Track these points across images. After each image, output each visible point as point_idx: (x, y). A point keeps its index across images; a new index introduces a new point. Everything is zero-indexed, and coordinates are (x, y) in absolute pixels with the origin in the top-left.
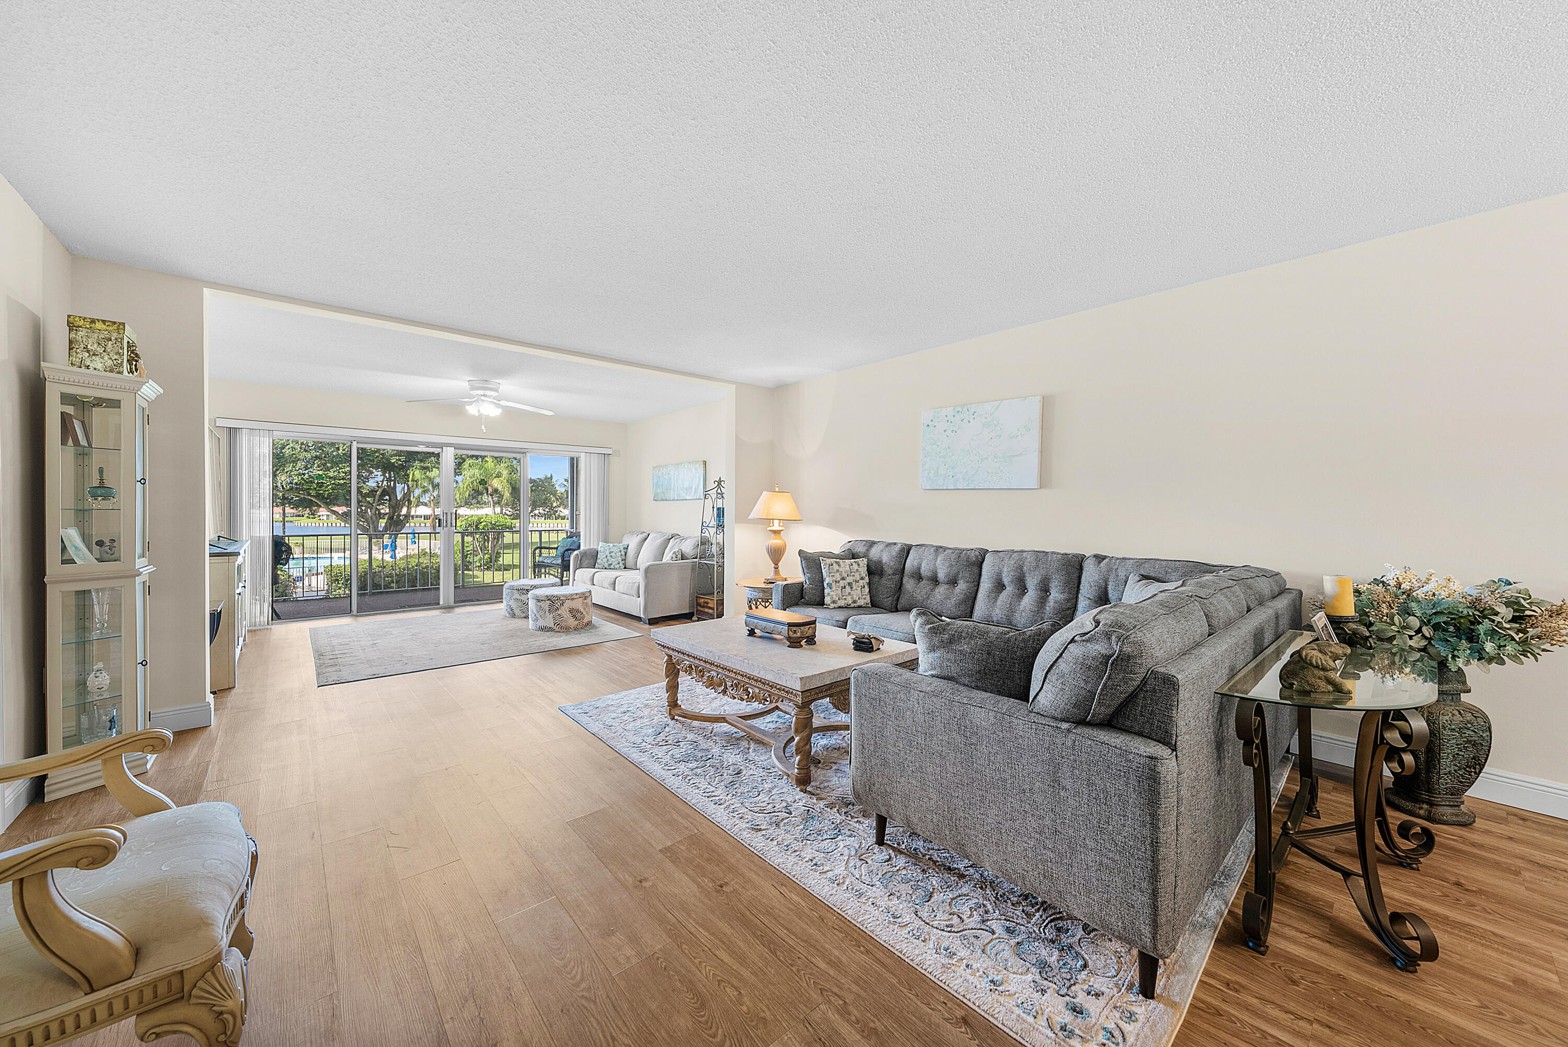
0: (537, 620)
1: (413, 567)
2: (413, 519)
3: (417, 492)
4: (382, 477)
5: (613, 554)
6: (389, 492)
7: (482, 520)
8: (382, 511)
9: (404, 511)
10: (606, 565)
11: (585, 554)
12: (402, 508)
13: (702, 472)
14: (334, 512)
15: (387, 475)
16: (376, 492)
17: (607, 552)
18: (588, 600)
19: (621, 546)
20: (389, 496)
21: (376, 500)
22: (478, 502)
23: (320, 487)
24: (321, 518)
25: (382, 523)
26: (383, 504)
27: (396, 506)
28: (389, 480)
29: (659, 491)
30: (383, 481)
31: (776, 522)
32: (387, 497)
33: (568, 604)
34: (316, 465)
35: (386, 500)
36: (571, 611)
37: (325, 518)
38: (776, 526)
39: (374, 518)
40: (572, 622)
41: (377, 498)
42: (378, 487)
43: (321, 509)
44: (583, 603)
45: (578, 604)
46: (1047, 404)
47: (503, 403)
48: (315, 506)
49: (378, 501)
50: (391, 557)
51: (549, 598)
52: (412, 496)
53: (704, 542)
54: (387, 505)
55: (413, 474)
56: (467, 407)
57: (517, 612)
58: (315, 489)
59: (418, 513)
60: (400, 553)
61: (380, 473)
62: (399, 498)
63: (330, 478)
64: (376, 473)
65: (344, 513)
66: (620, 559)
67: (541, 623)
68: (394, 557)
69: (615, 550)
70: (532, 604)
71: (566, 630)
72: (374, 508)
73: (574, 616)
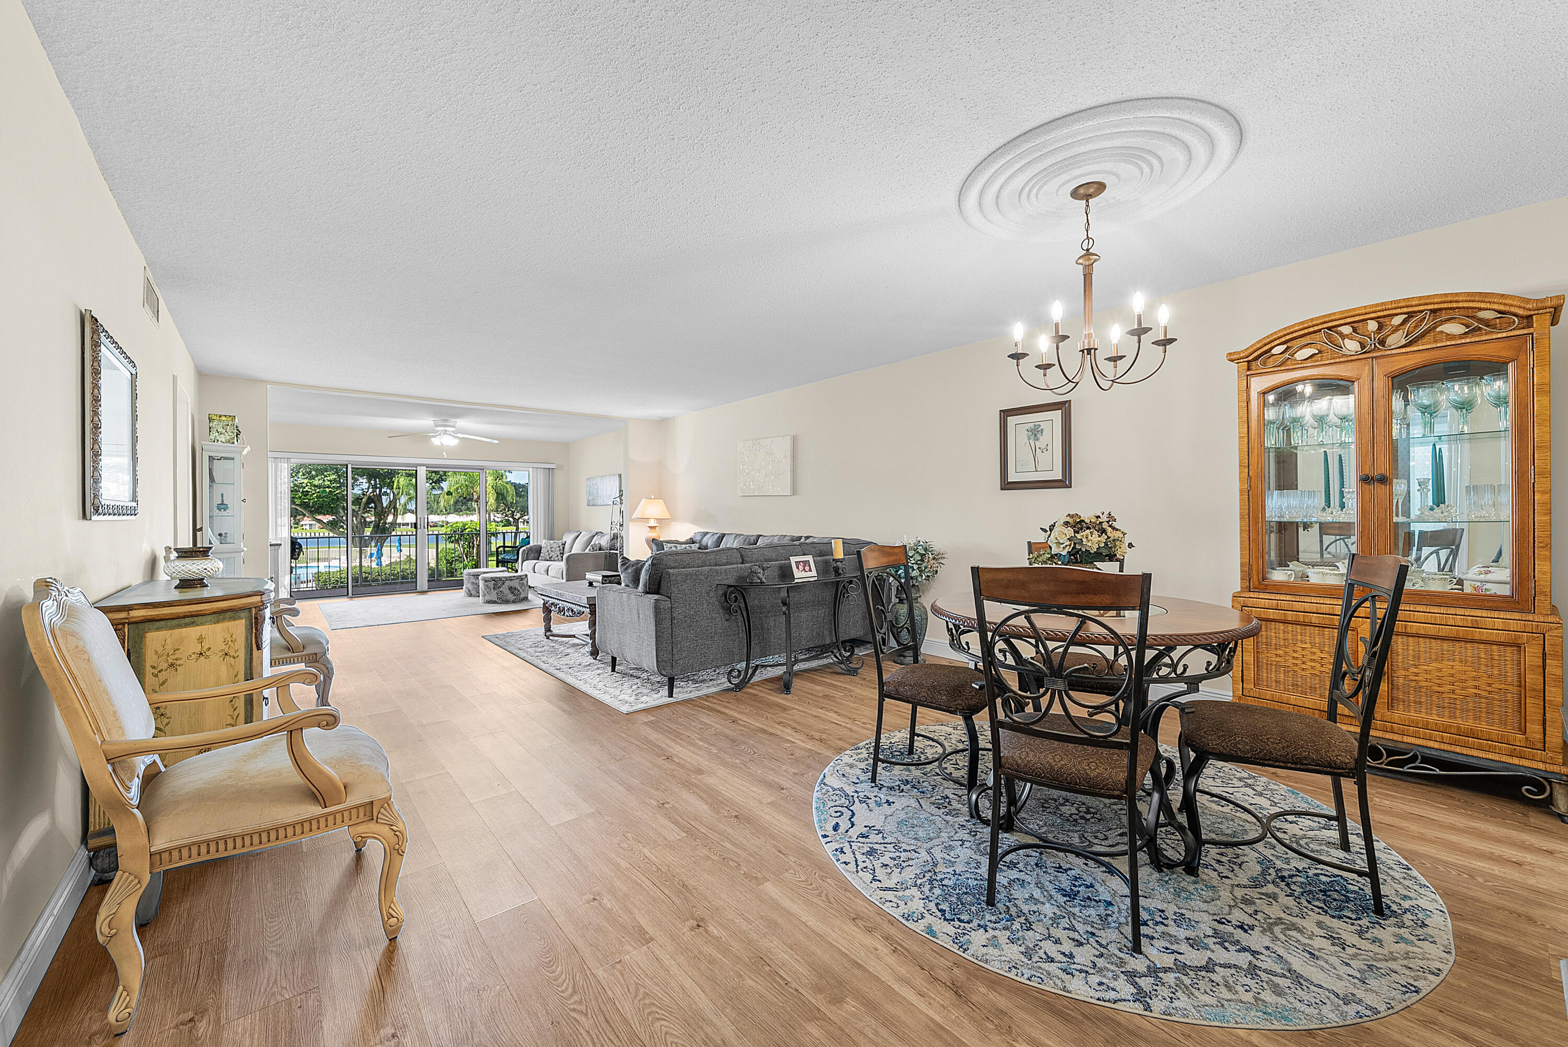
0: (484, 595)
1: (398, 573)
2: (400, 527)
3: (403, 500)
4: (367, 484)
5: (553, 549)
6: (374, 500)
7: (467, 526)
8: (368, 520)
9: (390, 519)
10: (548, 558)
11: (531, 549)
12: (388, 515)
13: (617, 483)
14: (319, 521)
15: (373, 482)
16: (362, 499)
17: (549, 548)
18: (524, 581)
19: (560, 542)
20: (374, 503)
21: (362, 508)
22: (468, 509)
23: (305, 496)
24: (304, 527)
25: (368, 532)
26: (368, 512)
27: (381, 514)
28: (375, 487)
29: (590, 498)
30: (368, 488)
31: (653, 520)
32: (373, 505)
33: (508, 583)
34: (301, 474)
35: (372, 508)
36: (510, 588)
37: (308, 527)
38: (652, 523)
39: (359, 526)
40: (511, 597)
41: (362, 505)
42: (363, 494)
43: (306, 518)
44: (520, 583)
45: (515, 584)
46: (795, 440)
47: (460, 435)
48: (299, 515)
49: (364, 509)
50: (377, 565)
51: (493, 579)
52: (398, 504)
53: (615, 537)
54: (373, 513)
55: (398, 481)
56: (433, 440)
57: (473, 592)
58: (300, 497)
59: (406, 521)
60: (385, 561)
61: (365, 481)
62: (385, 505)
63: (315, 486)
64: (361, 481)
65: (329, 522)
66: (558, 553)
67: (488, 598)
68: (380, 564)
69: (555, 546)
70: (481, 583)
71: (507, 602)
72: (359, 517)
73: (513, 593)
